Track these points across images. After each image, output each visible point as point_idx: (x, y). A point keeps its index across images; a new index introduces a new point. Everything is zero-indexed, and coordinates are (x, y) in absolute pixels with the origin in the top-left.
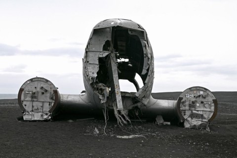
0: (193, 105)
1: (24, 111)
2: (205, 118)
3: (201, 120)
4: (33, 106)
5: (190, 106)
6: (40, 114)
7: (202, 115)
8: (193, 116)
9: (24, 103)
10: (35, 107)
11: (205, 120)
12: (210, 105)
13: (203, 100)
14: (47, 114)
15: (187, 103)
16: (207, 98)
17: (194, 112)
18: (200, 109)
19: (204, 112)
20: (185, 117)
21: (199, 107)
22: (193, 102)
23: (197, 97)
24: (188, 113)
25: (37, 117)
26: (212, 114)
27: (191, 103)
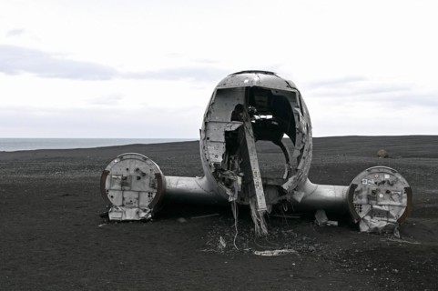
0: (373, 196)
1: (111, 205)
2: (392, 217)
3: (385, 219)
4: (123, 199)
5: (369, 198)
6: (135, 210)
7: (388, 212)
8: (373, 213)
9: (110, 193)
10: (127, 200)
11: (392, 220)
12: (400, 197)
13: (389, 188)
14: (145, 211)
15: (364, 193)
16: (395, 185)
17: (375, 207)
18: (384, 203)
19: (391, 208)
20: (362, 215)
21: (383, 199)
22: (374, 192)
23: (380, 184)
24: (366, 209)
25: (130, 215)
26: (404, 210)
27: (370, 193)
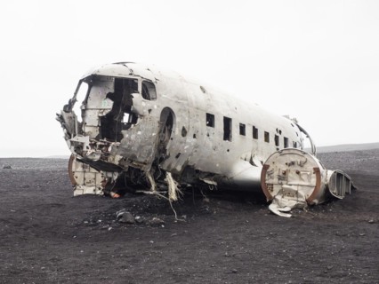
0: (283, 177)
1: (75, 185)
2: (301, 197)
3: (295, 198)
4: (85, 179)
5: (280, 178)
6: (94, 188)
7: (297, 192)
8: (283, 192)
9: (76, 174)
10: (87, 180)
11: (301, 200)
12: (309, 177)
13: (299, 169)
14: (100, 189)
15: (276, 173)
16: (305, 166)
17: (285, 186)
18: (294, 183)
19: (300, 187)
20: (273, 194)
21: (293, 179)
22: (285, 173)
23: (290, 165)
24: (277, 189)
25: (89, 190)
26: (313, 190)
27: (281, 174)
